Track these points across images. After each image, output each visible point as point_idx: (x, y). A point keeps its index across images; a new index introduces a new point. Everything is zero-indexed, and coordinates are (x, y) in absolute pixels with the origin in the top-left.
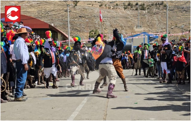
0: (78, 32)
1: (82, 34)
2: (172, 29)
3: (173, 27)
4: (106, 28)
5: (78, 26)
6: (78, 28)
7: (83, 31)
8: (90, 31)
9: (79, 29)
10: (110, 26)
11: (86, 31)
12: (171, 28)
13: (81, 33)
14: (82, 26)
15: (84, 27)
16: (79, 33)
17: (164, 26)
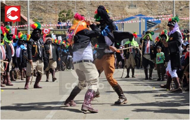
0: (42, 13)
1: (49, 16)
2: (181, 10)
3: (182, 7)
4: (84, 8)
5: (42, 4)
6: (42, 7)
7: (49, 12)
8: (60, 11)
9: (43, 9)
10: (89, 5)
11: (54, 12)
12: (180, 8)
13: (47, 15)
14: (49, 4)
15: (51, 5)
16: (43, 15)
17: (170, 5)
